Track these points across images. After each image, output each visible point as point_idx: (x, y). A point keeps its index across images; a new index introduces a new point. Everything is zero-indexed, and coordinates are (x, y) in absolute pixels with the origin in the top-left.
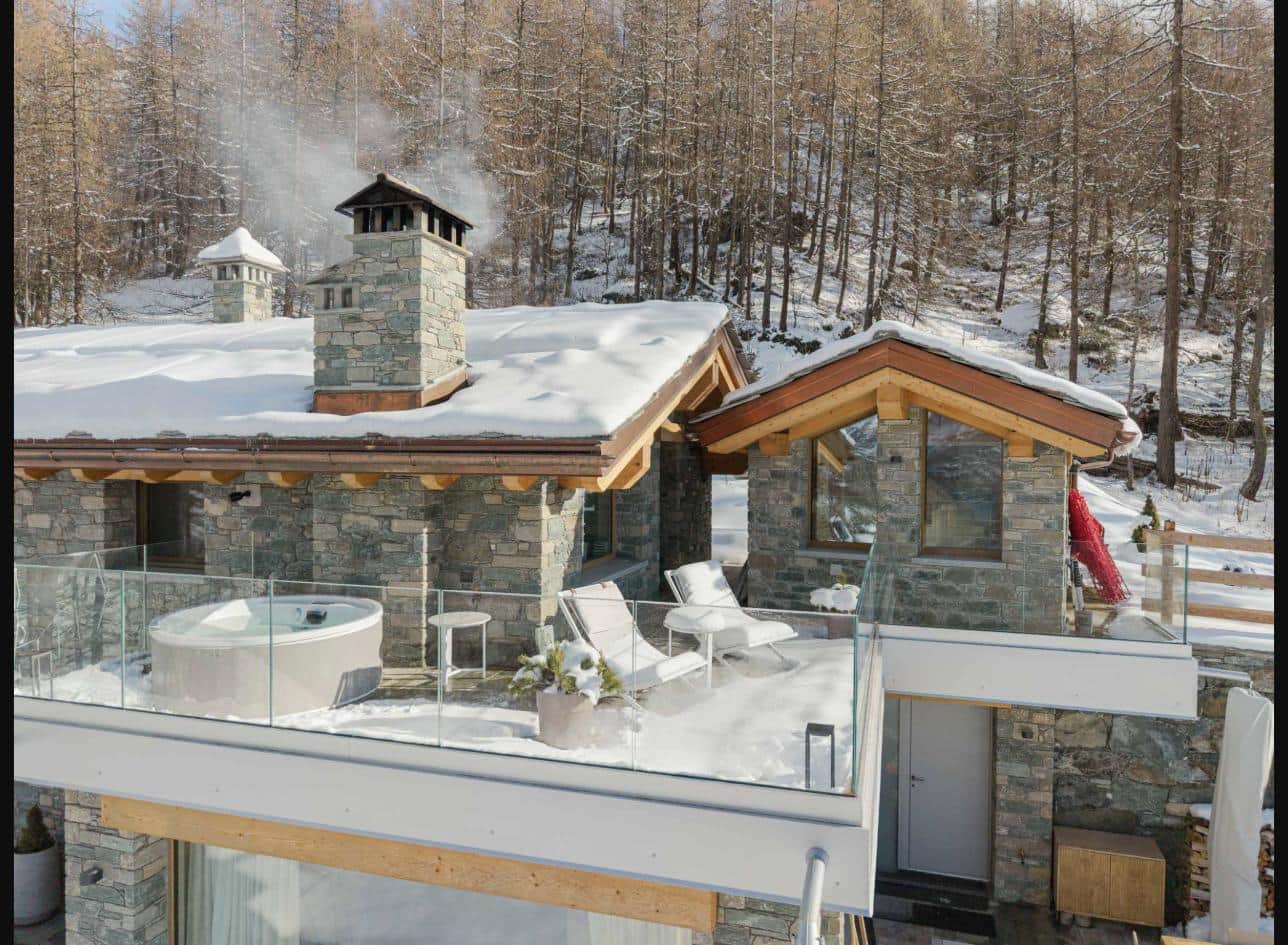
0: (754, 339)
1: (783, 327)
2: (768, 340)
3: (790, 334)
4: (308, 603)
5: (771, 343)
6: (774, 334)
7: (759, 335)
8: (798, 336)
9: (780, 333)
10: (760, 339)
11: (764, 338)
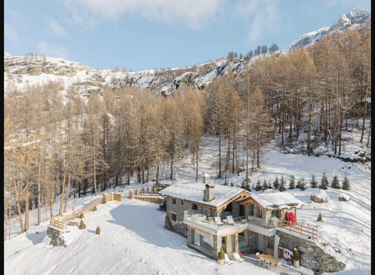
0: (332, 157)
1: (340, 154)
2: (335, 157)
3: (341, 156)
4: (202, 215)
5: (336, 158)
6: (337, 156)
7: (333, 156)
8: (343, 157)
9: (338, 156)
10: (333, 157)
11: (334, 157)
